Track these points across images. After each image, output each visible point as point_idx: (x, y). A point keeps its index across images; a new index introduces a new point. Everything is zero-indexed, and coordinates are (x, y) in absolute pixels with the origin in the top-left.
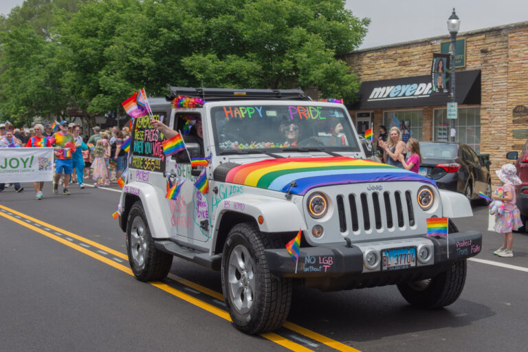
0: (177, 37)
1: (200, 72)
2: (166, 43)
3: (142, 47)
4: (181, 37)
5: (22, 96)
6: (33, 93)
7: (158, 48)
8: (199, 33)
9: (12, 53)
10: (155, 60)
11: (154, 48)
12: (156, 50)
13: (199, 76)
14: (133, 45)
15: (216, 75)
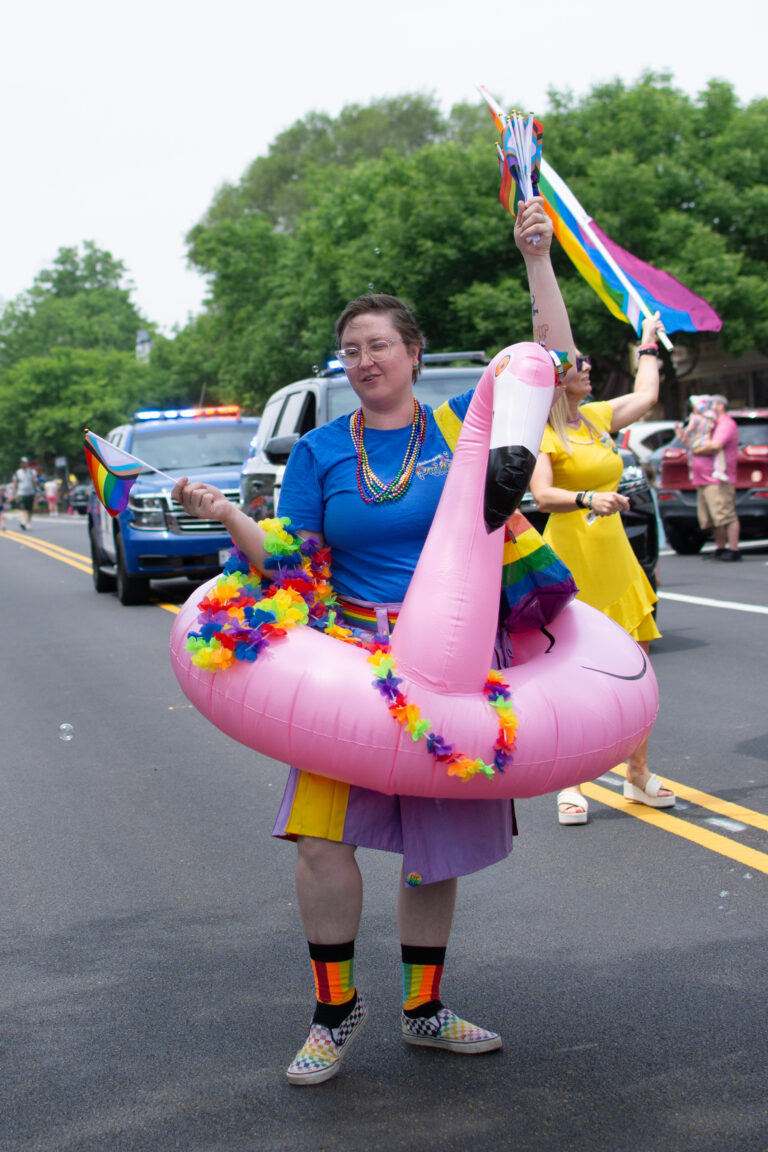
0: (451, 253)
1: (485, 318)
2: (434, 264)
3: (394, 276)
4: (460, 249)
5: (243, 369)
6: (260, 364)
7: (420, 278)
8: (493, 239)
9: (224, 277)
10: (416, 301)
11: (413, 279)
12: (418, 282)
13: (483, 325)
14: (378, 273)
15: (515, 321)
